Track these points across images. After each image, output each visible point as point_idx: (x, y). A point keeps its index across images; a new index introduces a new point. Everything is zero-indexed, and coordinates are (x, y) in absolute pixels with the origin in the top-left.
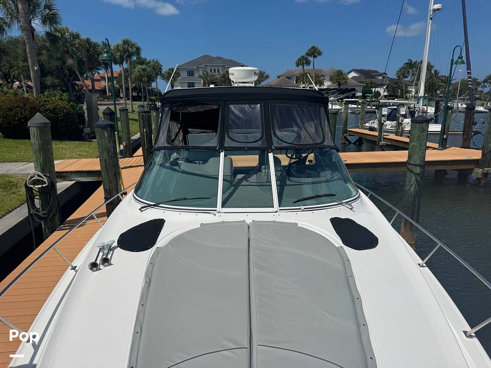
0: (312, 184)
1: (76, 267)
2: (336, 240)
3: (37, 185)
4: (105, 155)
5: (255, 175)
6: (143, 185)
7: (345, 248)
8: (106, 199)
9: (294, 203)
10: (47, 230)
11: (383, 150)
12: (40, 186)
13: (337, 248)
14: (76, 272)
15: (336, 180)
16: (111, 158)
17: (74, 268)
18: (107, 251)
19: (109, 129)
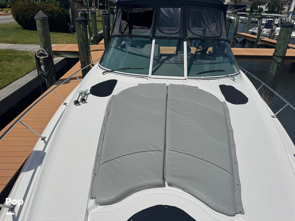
0: (210, 64)
1: (66, 103)
2: (222, 98)
3: (42, 56)
4: (81, 40)
5: (174, 57)
6: (104, 59)
7: (227, 102)
8: (82, 67)
9: (197, 74)
10: (48, 84)
11: (259, 48)
12: (44, 57)
13: (222, 103)
14: (66, 106)
15: (226, 62)
16: (85, 41)
17: (65, 104)
18: (84, 95)
19: (83, 23)
